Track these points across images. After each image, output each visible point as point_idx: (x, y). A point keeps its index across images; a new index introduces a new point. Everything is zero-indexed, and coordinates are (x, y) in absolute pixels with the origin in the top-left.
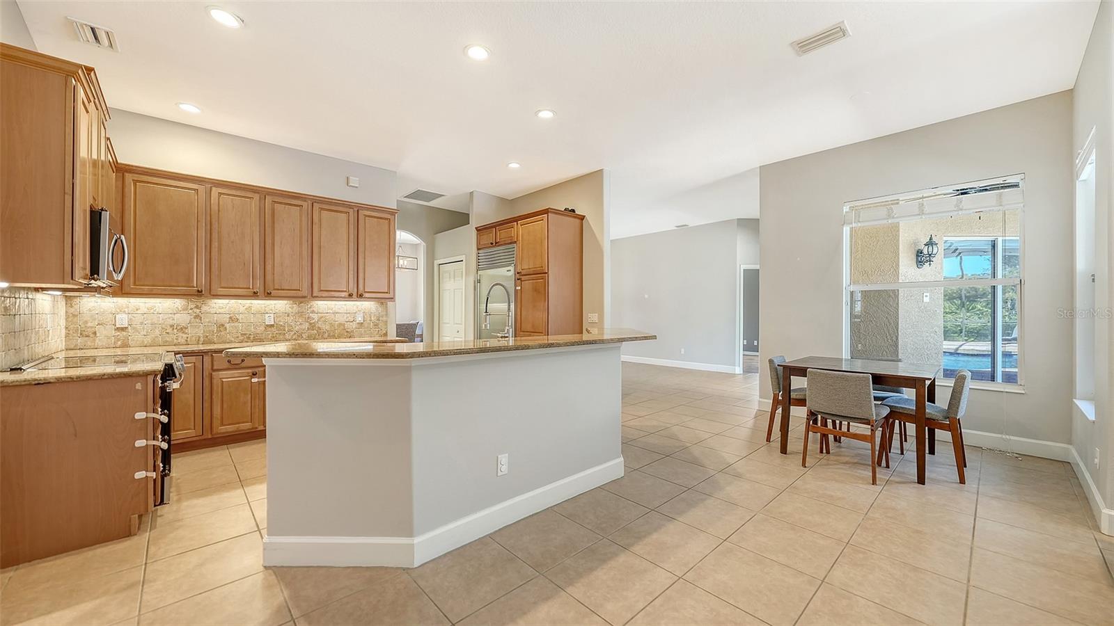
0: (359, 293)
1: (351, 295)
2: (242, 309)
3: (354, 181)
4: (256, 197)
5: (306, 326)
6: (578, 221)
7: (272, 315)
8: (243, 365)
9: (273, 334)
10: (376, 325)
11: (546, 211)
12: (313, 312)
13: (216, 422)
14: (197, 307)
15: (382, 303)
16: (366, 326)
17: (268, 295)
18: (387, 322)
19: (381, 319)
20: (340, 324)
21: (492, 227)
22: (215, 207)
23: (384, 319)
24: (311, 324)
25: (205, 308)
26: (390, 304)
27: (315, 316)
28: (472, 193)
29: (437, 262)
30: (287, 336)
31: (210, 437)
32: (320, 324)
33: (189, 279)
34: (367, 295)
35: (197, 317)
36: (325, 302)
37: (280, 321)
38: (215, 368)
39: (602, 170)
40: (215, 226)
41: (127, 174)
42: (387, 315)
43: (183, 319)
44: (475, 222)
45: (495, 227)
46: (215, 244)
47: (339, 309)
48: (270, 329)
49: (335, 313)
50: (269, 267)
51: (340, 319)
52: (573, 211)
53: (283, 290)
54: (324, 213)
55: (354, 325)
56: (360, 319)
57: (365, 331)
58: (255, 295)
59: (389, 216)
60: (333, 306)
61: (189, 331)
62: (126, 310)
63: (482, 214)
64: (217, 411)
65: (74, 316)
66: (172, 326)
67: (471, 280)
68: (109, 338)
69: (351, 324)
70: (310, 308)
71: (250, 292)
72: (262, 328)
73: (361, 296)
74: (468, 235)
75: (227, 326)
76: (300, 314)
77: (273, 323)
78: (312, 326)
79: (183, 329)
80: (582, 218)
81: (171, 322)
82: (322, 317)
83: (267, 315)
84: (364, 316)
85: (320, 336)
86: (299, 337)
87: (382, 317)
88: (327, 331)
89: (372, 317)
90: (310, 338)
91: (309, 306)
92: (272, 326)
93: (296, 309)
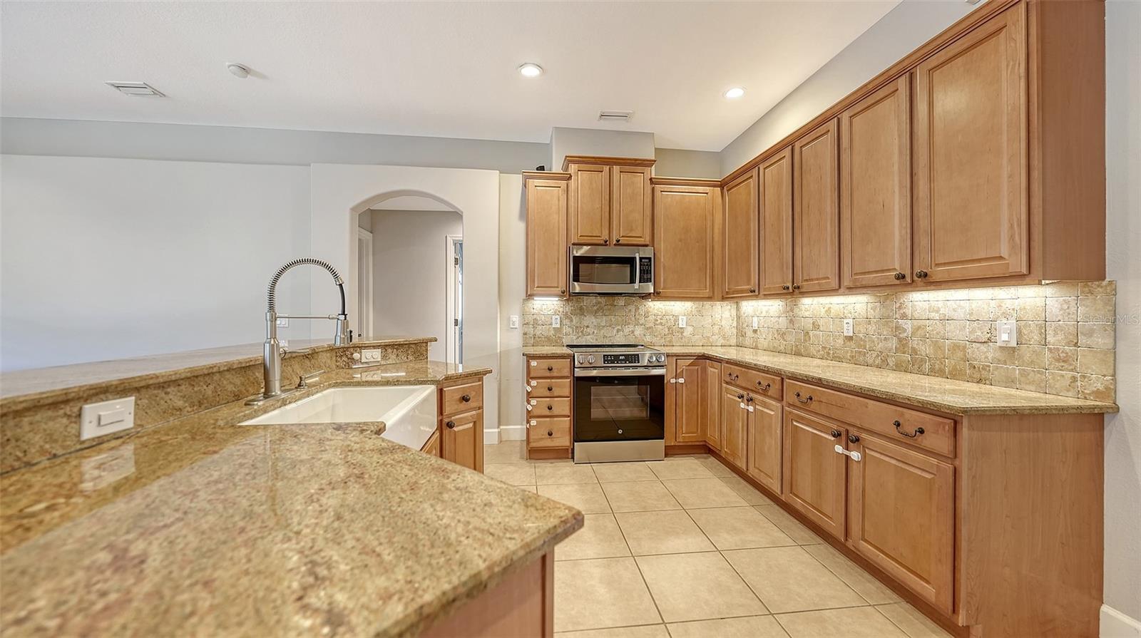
2: (823, 311)
5: (893, 343)
7: (850, 321)
9: (852, 351)
10: (1064, 359)
12: (904, 316)
16: (1027, 357)
19: (1082, 340)
20: (956, 347)
24: (900, 341)
25: (796, 310)
27: (908, 325)
30: (869, 359)
32: (915, 343)
35: (791, 321)
37: (861, 330)
47: (954, 310)
48: (849, 344)
49: (945, 320)
51: (957, 333)
55: (991, 353)
56: (1005, 337)
57: (1024, 374)
60: (940, 304)
68: (750, 339)
69: (983, 348)
70: (900, 308)
72: (840, 341)
75: (811, 334)
76: (886, 320)
77: (852, 334)
78: (903, 344)
81: (777, 327)
82: (919, 327)
83: (846, 321)
84: (1019, 332)
85: (916, 366)
86: (882, 365)
87: (1090, 334)
88: (930, 358)
89: (1050, 332)
90: (899, 368)
91: (898, 305)
92: (850, 338)
93: (880, 310)
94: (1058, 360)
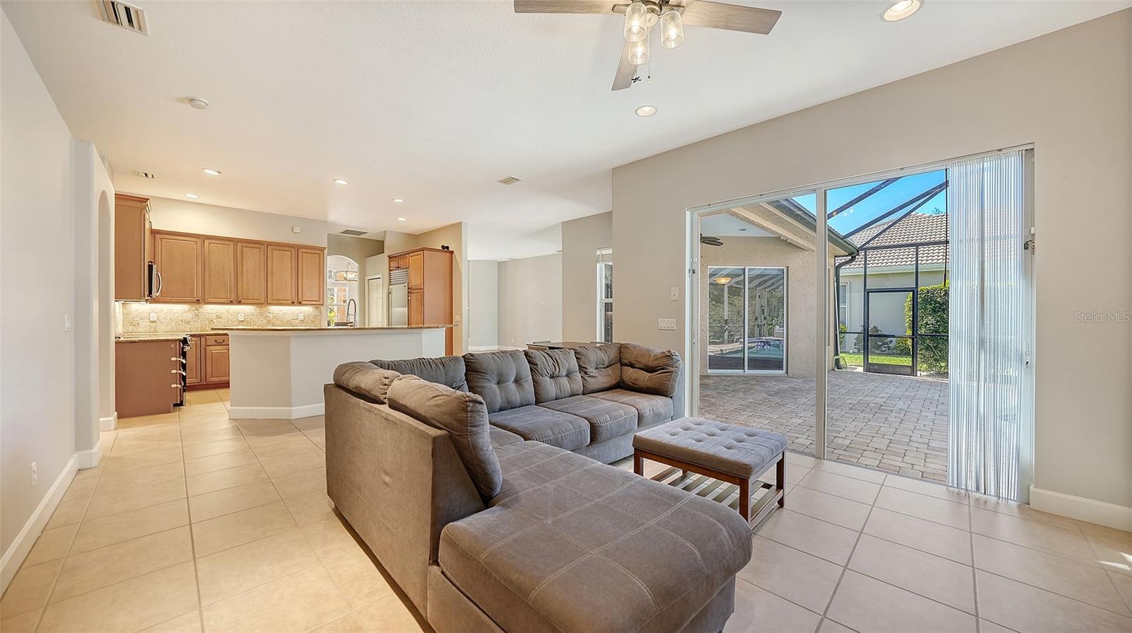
0: (299, 301)
1: (293, 303)
2: (224, 311)
3: (297, 229)
4: (232, 243)
6: (450, 255)
7: (242, 314)
8: (224, 343)
10: (313, 322)
11: (422, 249)
12: (269, 313)
13: (208, 376)
14: (196, 309)
15: (317, 308)
17: (240, 303)
18: (320, 319)
19: (316, 317)
20: (288, 321)
22: (207, 252)
23: (319, 317)
25: (201, 310)
26: (323, 308)
28: (385, 232)
29: (367, 278)
31: (205, 383)
33: (192, 293)
34: (304, 302)
36: (277, 307)
37: (248, 319)
38: (208, 344)
39: (461, 223)
40: (207, 262)
41: (157, 235)
42: (321, 316)
43: (189, 316)
44: (387, 252)
45: (398, 256)
46: (207, 273)
47: (287, 311)
48: (241, 323)
49: (284, 314)
50: (239, 286)
51: (288, 317)
52: (447, 248)
53: (249, 299)
54: (275, 252)
55: (297, 322)
58: (231, 303)
59: (319, 252)
60: (283, 309)
61: (192, 323)
62: (156, 311)
63: (391, 247)
64: (209, 369)
65: (127, 315)
66: (182, 321)
67: (386, 291)
68: (146, 327)
70: (267, 310)
71: (228, 301)
73: (300, 303)
74: (384, 260)
75: (215, 320)
76: (261, 314)
77: (243, 320)
79: (188, 322)
80: (452, 252)
81: (181, 318)
82: (275, 317)
83: (239, 315)
93: (258, 310)
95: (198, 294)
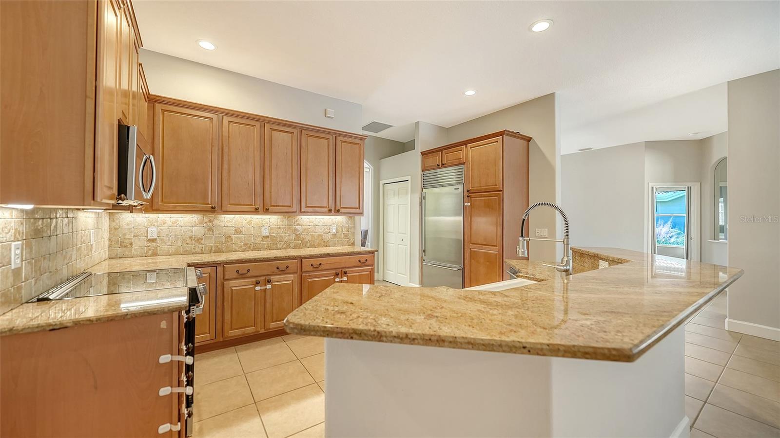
0: (337, 209)
1: (330, 211)
2: (245, 222)
3: (331, 112)
4: (258, 124)
5: (293, 236)
6: (525, 142)
7: (267, 227)
8: (249, 274)
9: (268, 244)
10: (346, 236)
11: (501, 134)
12: (298, 225)
13: (226, 327)
14: (210, 221)
15: (351, 217)
16: (339, 236)
17: (267, 211)
18: (354, 233)
19: (349, 230)
20: (319, 235)
21: (439, 151)
22: (225, 134)
23: (352, 230)
24: (297, 235)
25: (216, 222)
26: (357, 218)
27: (300, 228)
28: (417, 123)
29: (382, 182)
30: (279, 246)
31: (221, 340)
32: (304, 235)
33: (205, 197)
34: (342, 210)
35: (210, 229)
36: (308, 217)
37: (273, 233)
38: (226, 277)
39: (554, 93)
40: (226, 150)
41: (157, 105)
42: (354, 227)
43: (199, 231)
44: (421, 147)
45: (441, 150)
46: (226, 166)
47: (319, 222)
48: (266, 240)
49: (315, 226)
50: (267, 186)
51: (319, 231)
52: (520, 133)
53: (278, 206)
54: (311, 139)
55: (330, 236)
56: (334, 231)
57: (338, 242)
58: (256, 211)
59: (359, 142)
60: (314, 220)
61: (204, 241)
62: (156, 224)
63: (426, 141)
64: (227, 317)
65: (116, 229)
66: (191, 237)
67: (417, 197)
68: (142, 248)
69: (327, 235)
71: (252, 208)
72: (259, 239)
73: (338, 211)
74: (413, 159)
75: (233, 237)
76: (289, 226)
77: (268, 235)
78: (298, 237)
79: (199, 240)
80: (529, 140)
82: (305, 229)
83: (263, 228)
84: (337, 228)
85: (304, 245)
86: (288, 246)
87: (351, 229)
88: (310, 241)
89: (343, 229)
90: (296, 247)
91: (296, 220)
92: (267, 237)
93: (285, 222)
94: (345, 236)
95: (213, 198)
